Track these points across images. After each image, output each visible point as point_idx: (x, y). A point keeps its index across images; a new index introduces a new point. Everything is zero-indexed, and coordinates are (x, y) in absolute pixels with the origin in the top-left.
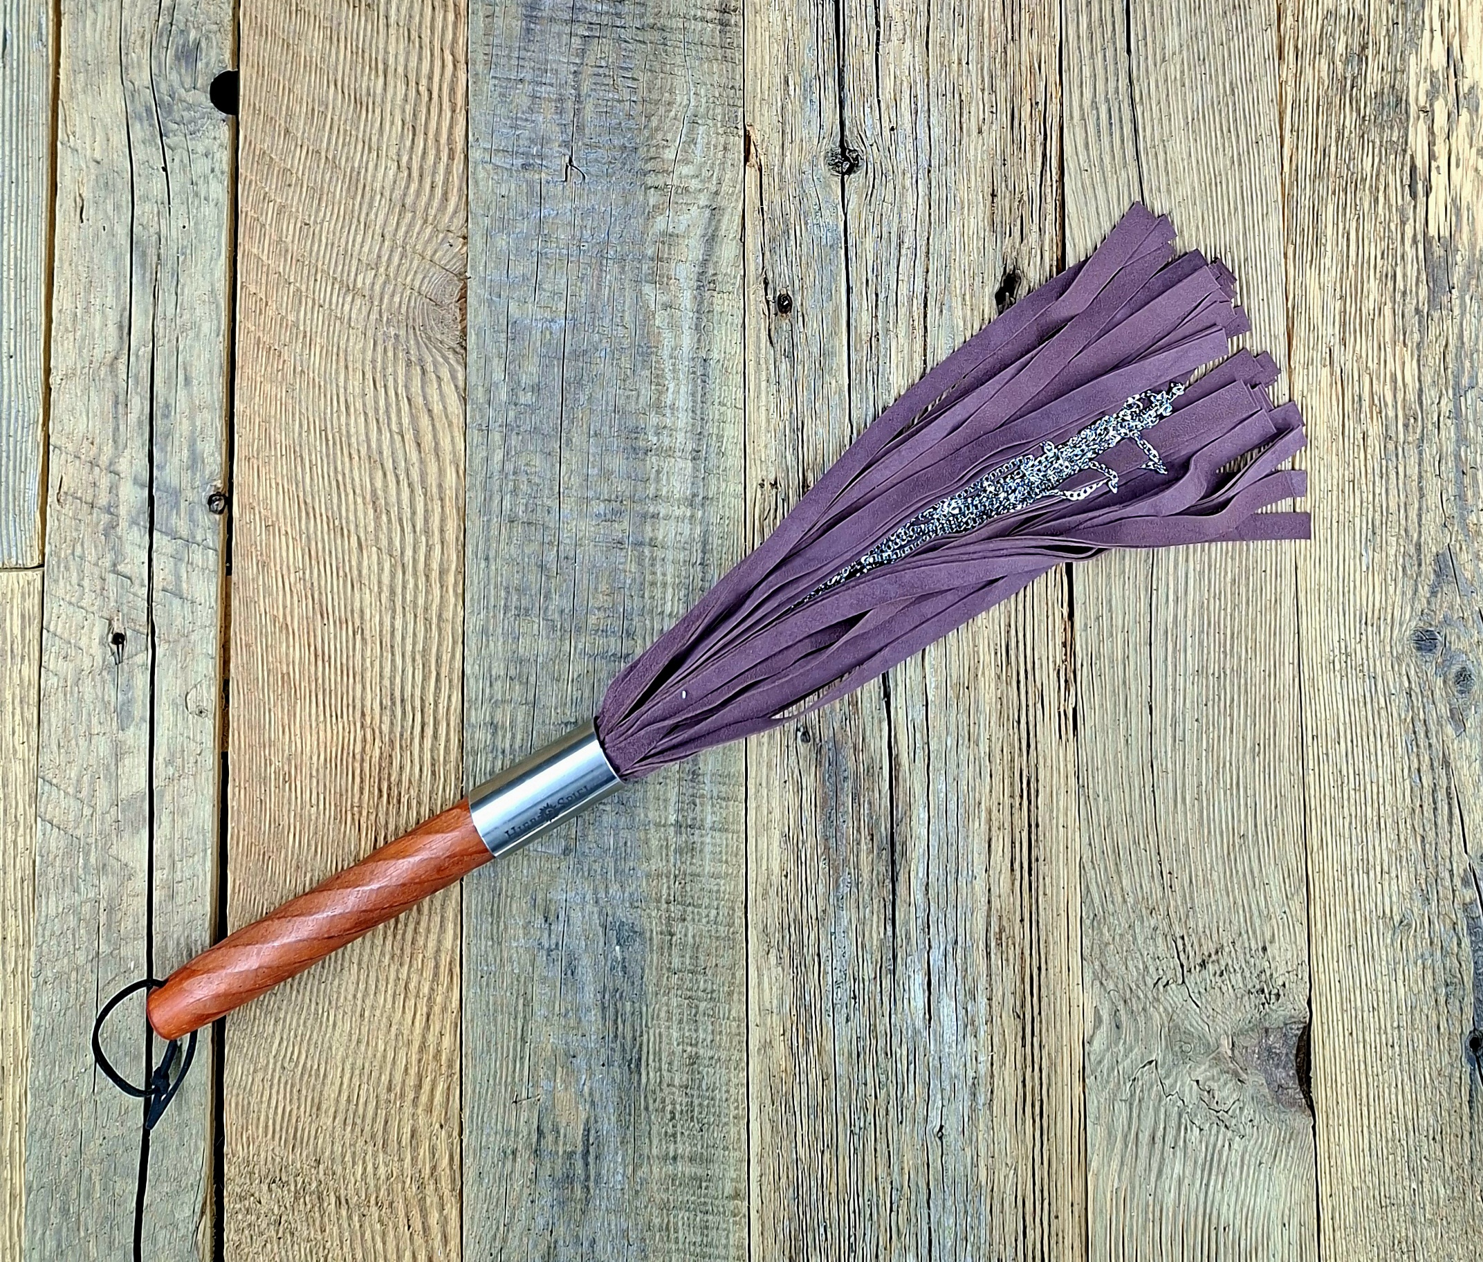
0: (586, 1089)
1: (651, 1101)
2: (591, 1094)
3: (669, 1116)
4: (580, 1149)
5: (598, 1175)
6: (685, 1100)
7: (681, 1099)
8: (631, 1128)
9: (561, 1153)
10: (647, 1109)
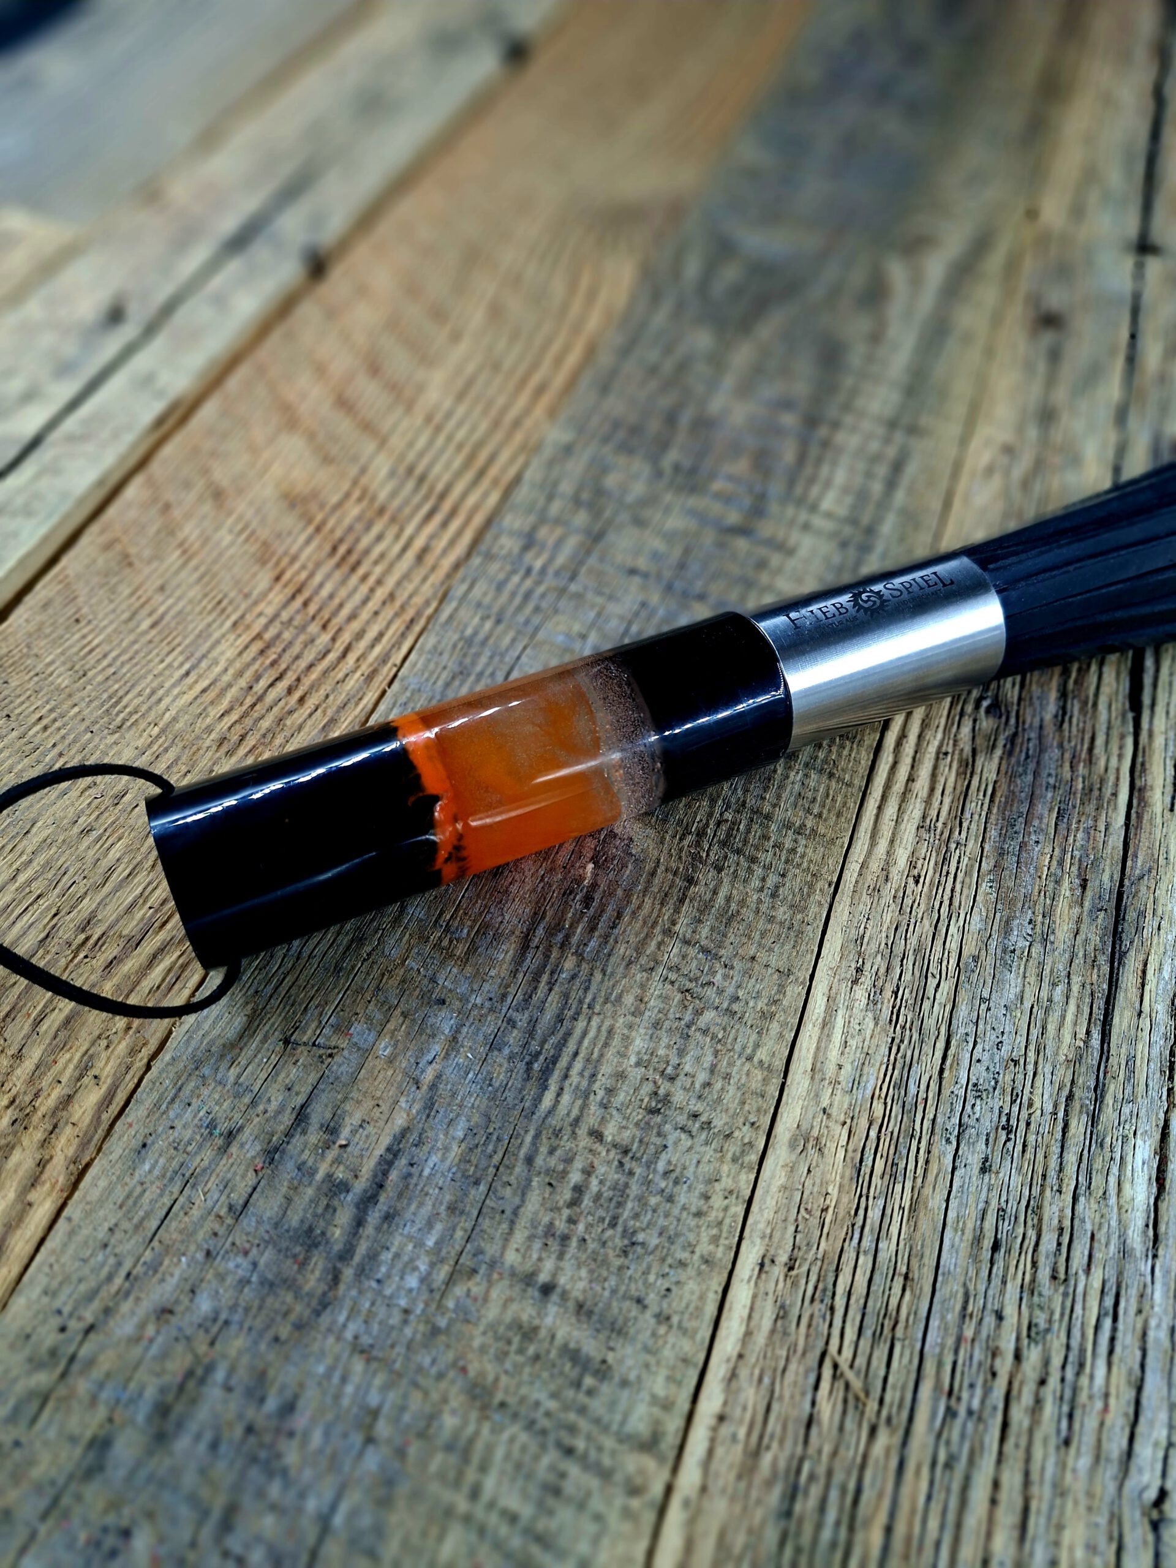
0: (429, 1075)
1: (544, 1150)
2: (433, 1087)
3: (567, 1195)
4: (360, 1186)
5: (373, 1257)
6: (614, 1176)
7: (606, 1170)
8: (483, 1188)
9: (319, 1176)
10: (529, 1160)
